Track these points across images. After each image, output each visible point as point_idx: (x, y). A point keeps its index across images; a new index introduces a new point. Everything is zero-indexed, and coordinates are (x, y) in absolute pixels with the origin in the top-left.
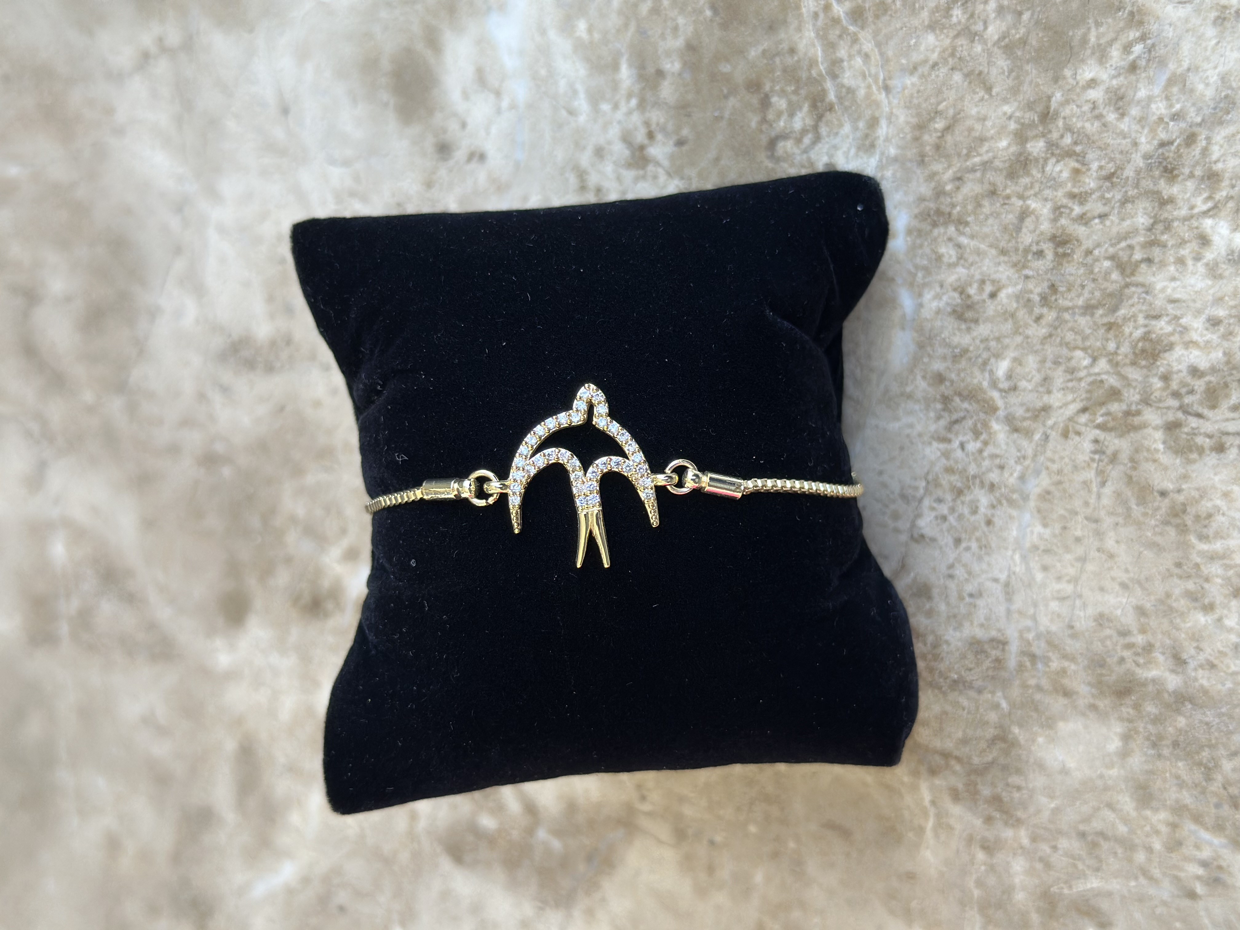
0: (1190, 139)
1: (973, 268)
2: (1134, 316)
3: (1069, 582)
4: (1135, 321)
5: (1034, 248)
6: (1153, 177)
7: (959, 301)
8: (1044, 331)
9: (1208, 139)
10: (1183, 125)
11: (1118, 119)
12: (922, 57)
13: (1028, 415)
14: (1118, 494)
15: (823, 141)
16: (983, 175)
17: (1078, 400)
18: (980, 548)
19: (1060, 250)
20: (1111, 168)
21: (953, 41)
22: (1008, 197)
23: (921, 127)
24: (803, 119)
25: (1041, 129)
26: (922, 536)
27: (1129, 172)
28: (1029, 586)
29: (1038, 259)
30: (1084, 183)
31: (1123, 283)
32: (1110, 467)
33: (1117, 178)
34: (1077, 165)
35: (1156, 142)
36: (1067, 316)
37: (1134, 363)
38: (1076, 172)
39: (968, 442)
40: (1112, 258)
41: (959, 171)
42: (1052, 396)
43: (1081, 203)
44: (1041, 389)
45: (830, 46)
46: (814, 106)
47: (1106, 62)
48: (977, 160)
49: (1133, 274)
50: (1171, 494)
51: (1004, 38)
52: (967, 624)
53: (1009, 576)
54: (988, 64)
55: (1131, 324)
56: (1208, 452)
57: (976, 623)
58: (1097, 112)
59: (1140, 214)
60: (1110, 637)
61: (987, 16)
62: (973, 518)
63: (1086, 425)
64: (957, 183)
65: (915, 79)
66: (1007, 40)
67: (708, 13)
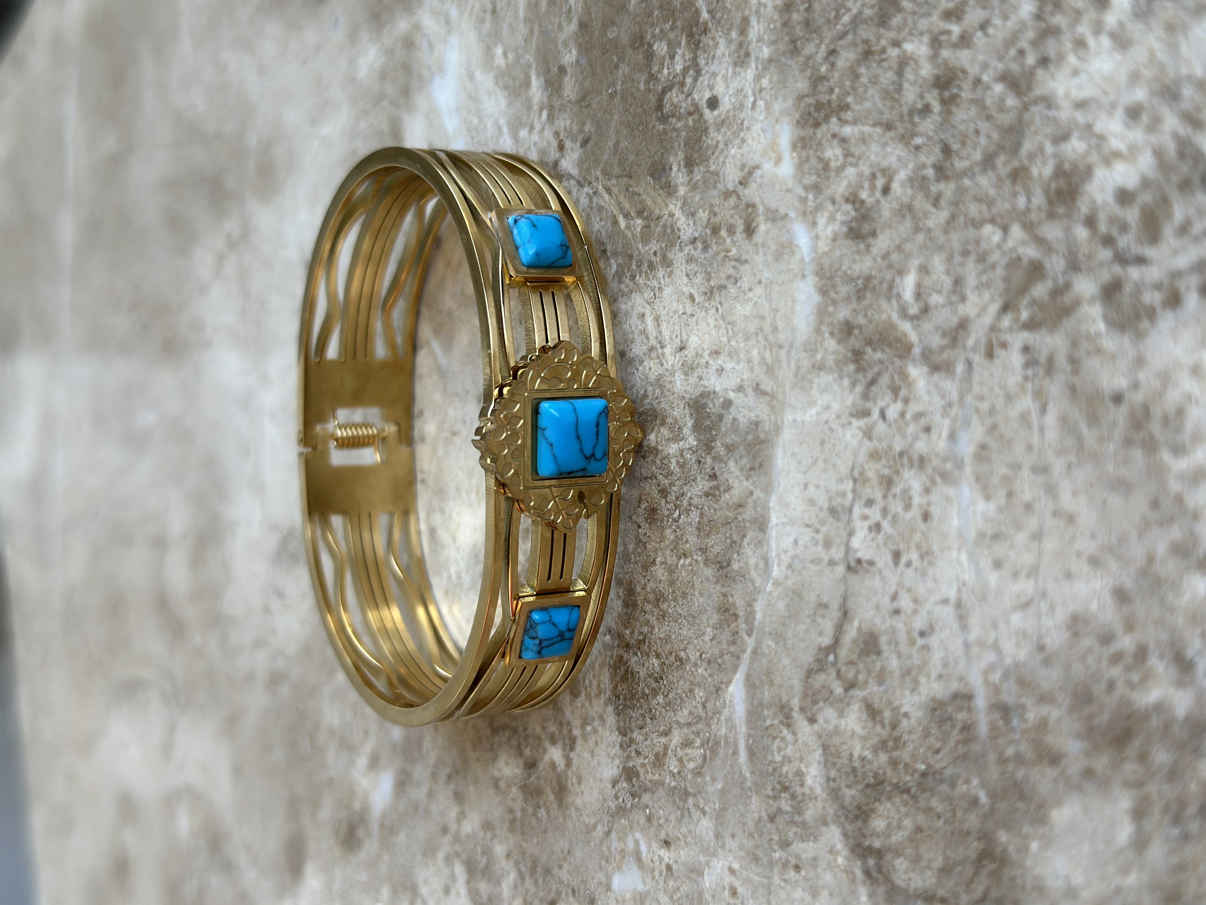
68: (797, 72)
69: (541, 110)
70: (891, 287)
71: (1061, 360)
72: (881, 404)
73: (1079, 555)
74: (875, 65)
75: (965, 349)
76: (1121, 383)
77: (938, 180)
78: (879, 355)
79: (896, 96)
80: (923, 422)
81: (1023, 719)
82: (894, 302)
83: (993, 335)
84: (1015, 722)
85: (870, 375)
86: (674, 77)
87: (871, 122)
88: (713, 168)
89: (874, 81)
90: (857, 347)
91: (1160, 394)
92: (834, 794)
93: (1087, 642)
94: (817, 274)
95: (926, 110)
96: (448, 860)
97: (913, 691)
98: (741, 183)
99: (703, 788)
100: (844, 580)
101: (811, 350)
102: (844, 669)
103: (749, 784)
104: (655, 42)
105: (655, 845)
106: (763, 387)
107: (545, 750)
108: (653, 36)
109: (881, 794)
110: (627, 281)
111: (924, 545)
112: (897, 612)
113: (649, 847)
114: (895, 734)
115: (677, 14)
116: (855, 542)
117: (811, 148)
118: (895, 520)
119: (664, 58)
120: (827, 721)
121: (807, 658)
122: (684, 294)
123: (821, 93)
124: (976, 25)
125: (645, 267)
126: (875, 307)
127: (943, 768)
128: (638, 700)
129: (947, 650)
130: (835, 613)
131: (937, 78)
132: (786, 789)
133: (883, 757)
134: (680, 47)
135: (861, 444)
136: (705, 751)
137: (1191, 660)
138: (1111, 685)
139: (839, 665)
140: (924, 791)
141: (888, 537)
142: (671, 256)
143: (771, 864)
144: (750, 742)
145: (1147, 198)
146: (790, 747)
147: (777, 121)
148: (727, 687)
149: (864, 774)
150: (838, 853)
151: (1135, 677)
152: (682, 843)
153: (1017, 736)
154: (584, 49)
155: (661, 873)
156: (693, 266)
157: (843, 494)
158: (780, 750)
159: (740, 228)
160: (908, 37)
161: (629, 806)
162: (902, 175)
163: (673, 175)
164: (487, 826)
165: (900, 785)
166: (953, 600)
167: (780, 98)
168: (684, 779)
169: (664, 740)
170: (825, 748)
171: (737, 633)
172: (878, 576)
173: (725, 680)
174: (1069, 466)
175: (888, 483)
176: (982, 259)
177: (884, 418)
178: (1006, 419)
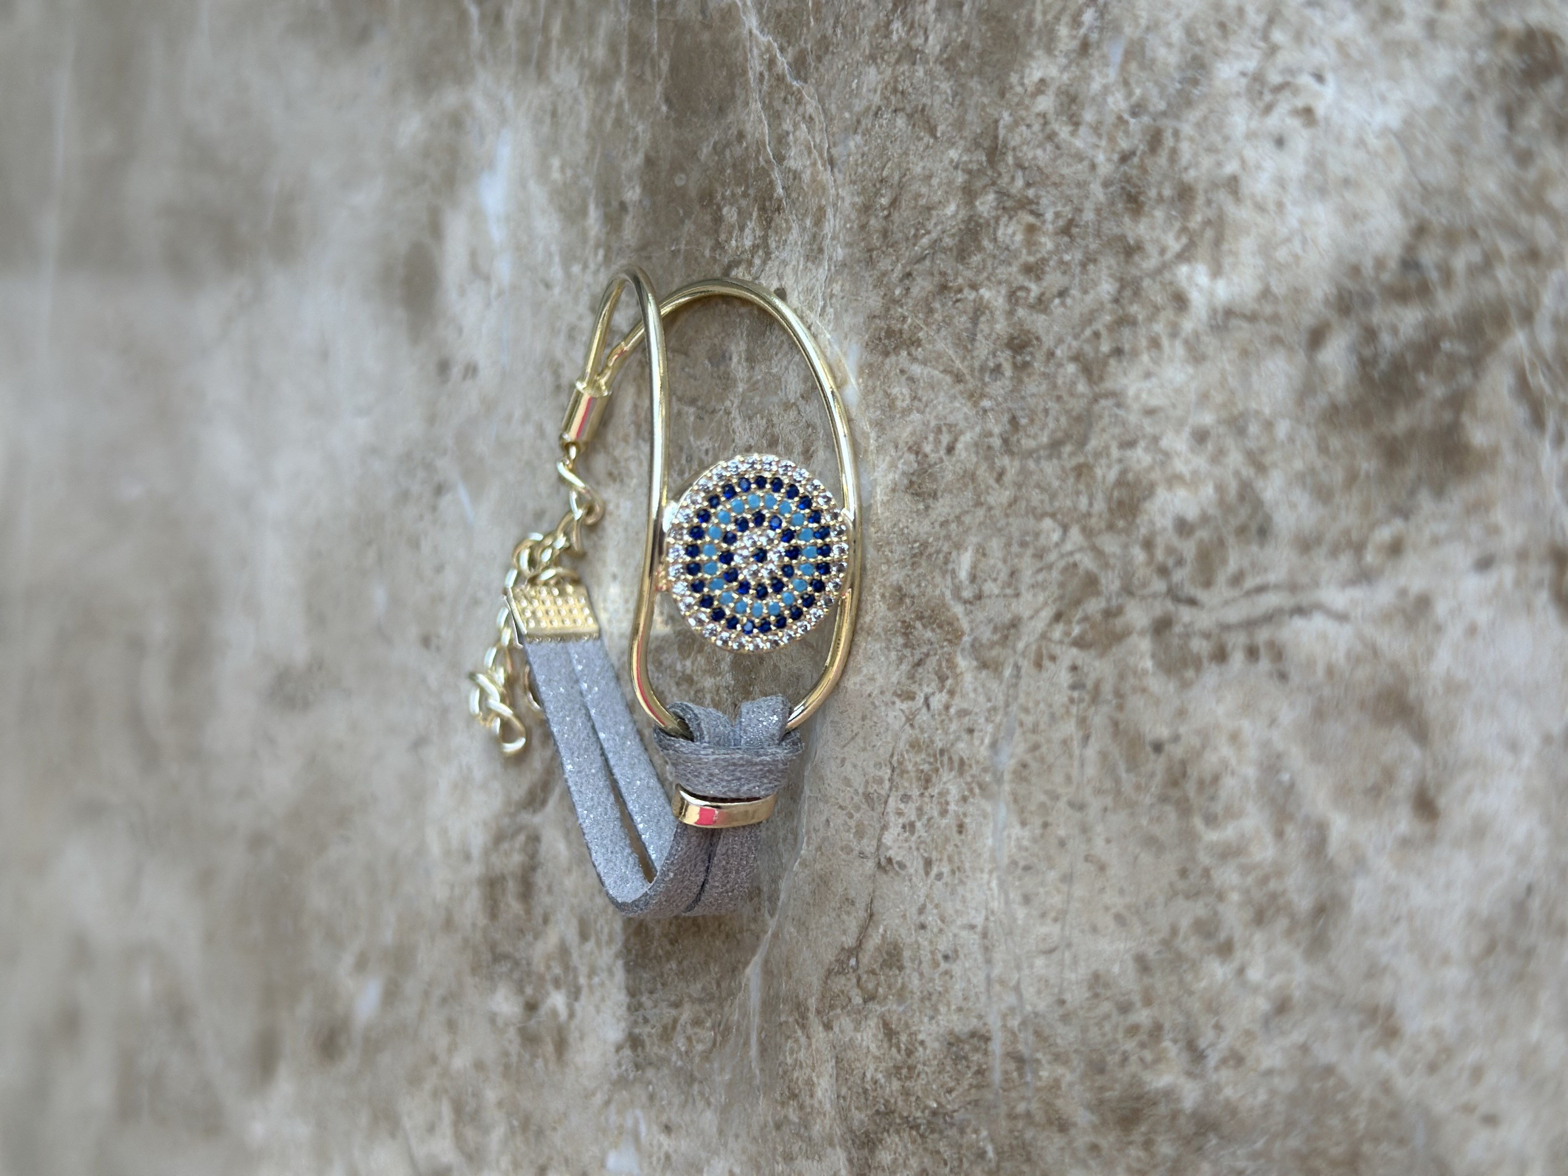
0: (1155, 140)
1: (928, 410)
2: (1107, 448)
3: (1056, 920)
4: (1108, 455)
5: (991, 364)
6: (1115, 213)
7: (915, 465)
8: (1008, 493)
9: (1176, 134)
10: (1146, 119)
11: (1073, 133)
12: (865, 103)
13: (996, 637)
14: (1104, 756)
15: (773, 256)
16: (933, 261)
17: (1050, 601)
18: (953, 872)
19: (1019, 358)
20: (1067, 211)
21: (894, 70)
22: (960, 291)
23: (866, 209)
24: (754, 231)
25: (990, 173)
26: (890, 860)
27: (1089, 215)
28: (1010, 933)
29: (996, 380)
30: (1040, 243)
31: (1091, 396)
32: (1093, 709)
33: (1077, 226)
34: (1031, 219)
35: (1116, 157)
36: (1031, 464)
37: (1111, 527)
38: (1031, 229)
39: (933, 694)
40: (1076, 358)
41: (907, 263)
42: (1022, 600)
43: (1039, 279)
44: (1009, 591)
45: (776, 117)
46: (763, 209)
47: (1055, 49)
48: (925, 241)
49: (1101, 378)
50: (1168, 748)
51: (946, 46)
52: (943, 1009)
53: (987, 919)
54: (931, 91)
55: (1104, 461)
56: (1205, 663)
57: (953, 1007)
58: (1048, 130)
59: (1104, 277)
60: (1107, 1017)
61: (928, 21)
62: (944, 822)
63: (1061, 642)
64: (907, 282)
65: (858, 138)
66: (949, 49)
67: (664, 108)
68: (871, 288)
69: (597, 246)
70: (947, 561)
71: (1107, 691)
72: (927, 690)
73: (1107, 909)
74: (950, 303)
75: (1014, 651)
76: (1164, 732)
77: (1003, 453)
78: (929, 634)
79: (970, 347)
80: (966, 721)
81: (1036, 1075)
82: (949, 579)
83: (1044, 643)
84: (1029, 1078)
85: (917, 656)
86: (742, 253)
87: (941, 368)
88: (774, 371)
89: (948, 321)
90: (907, 619)
91: (1198, 754)
92: (844, 1115)
93: (1106, 1007)
95: (997, 370)
96: (436, 1095)
97: (932, 1018)
98: (803, 397)
99: (710, 1075)
100: (873, 878)
102: (864, 977)
103: (757, 1082)
104: (725, 205)
105: (655, 1128)
107: (548, 993)
108: (723, 197)
109: (890, 1125)
111: (956, 858)
112: (923, 927)
113: (649, 1128)
114: (910, 1062)
115: (751, 180)
116: (888, 838)
117: (879, 379)
118: (929, 824)
119: (733, 226)
120: (842, 1031)
121: (829, 956)
123: (892, 318)
124: (1055, 290)
126: (929, 578)
127: (955, 1111)
128: (650, 960)
129: (969, 981)
130: (861, 912)
131: (1012, 338)
132: (794, 1096)
133: (896, 1085)
134: (751, 220)
135: (902, 728)
136: (715, 1034)
137: (1203, 1051)
138: (1125, 1059)
139: (860, 971)
140: (933, 1131)
141: (921, 842)
144: (763, 1035)
145: (1202, 534)
146: (803, 1051)
147: (846, 338)
148: (744, 968)
149: (875, 1098)
151: (1148, 1056)
152: (684, 1132)
153: (1029, 1093)
154: (650, 189)
155: (659, 1159)
157: (880, 781)
158: (792, 1052)
159: (798, 449)
160: (986, 282)
161: (631, 1076)
162: (967, 438)
163: (732, 366)
164: (479, 1066)
165: (911, 1119)
166: (979, 929)
167: (851, 311)
168: (692, 1061)
169: (674, 1012)
170: (838, 1060)
171: (759, 910)
172: (908, 883)
173: (743, 960)
174: (1105, 809)
175: (927, 782)
176: (1039, 555)
177: (928, 706)
178: (1049, 741)
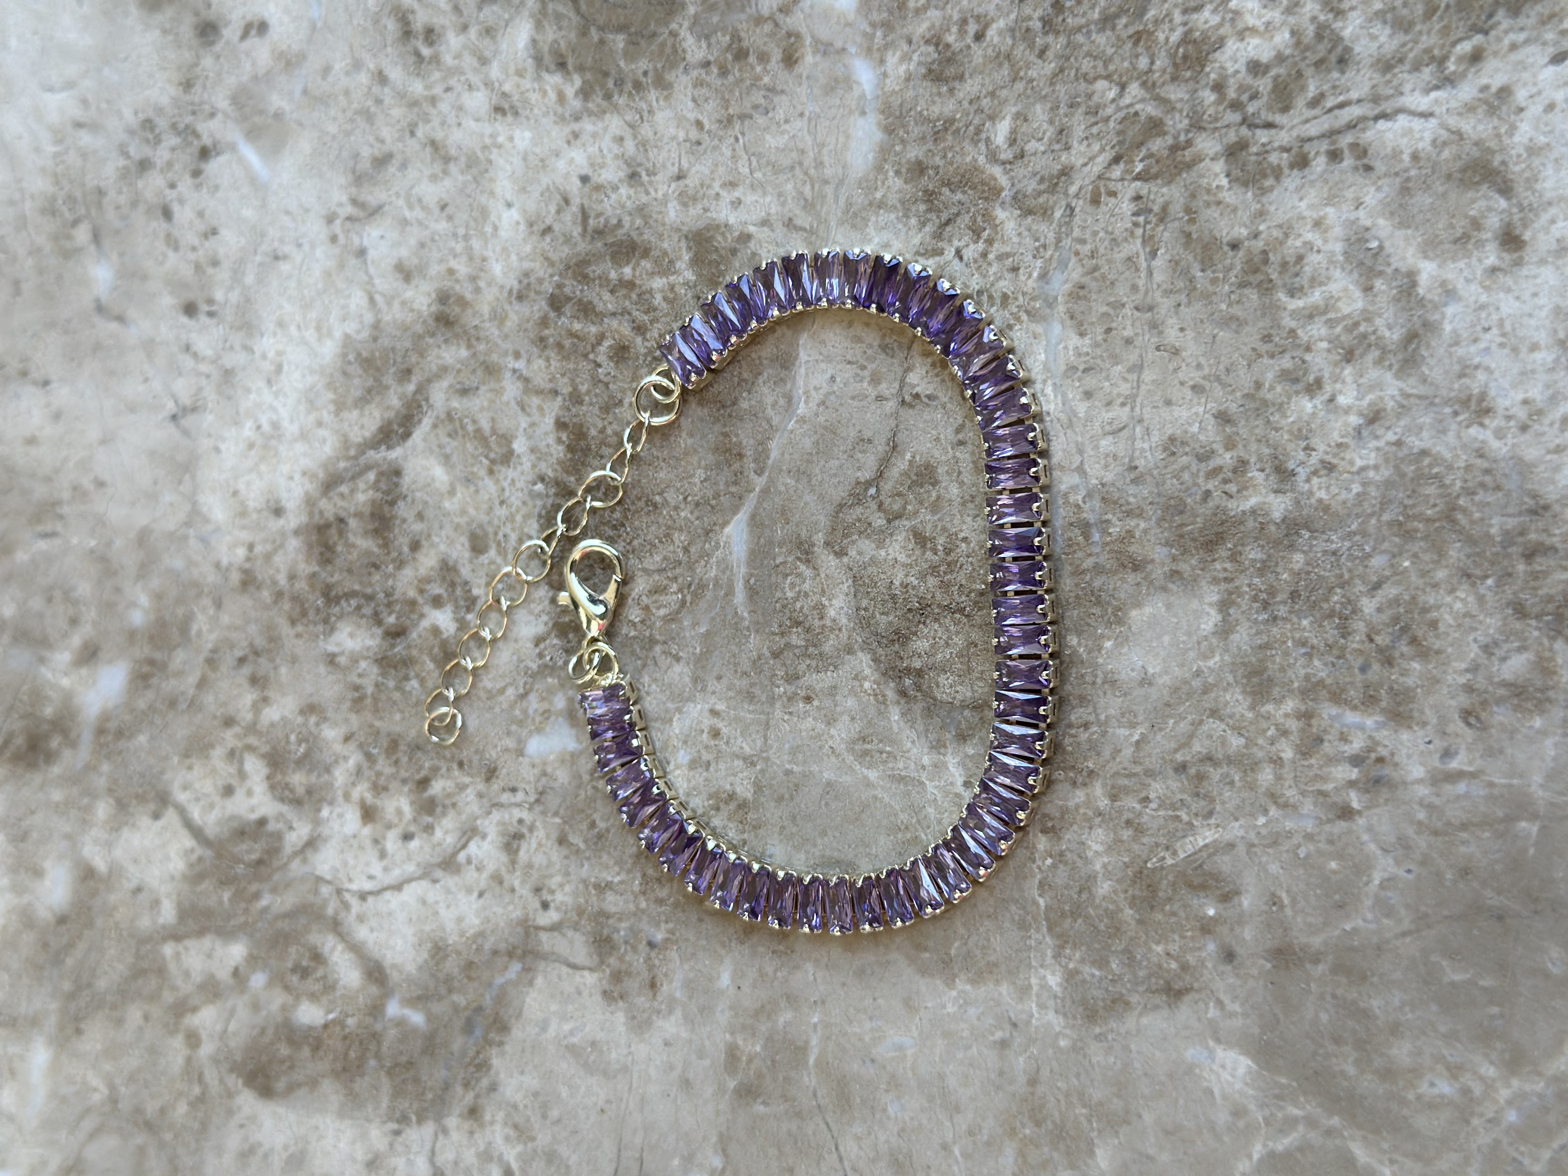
70: (978, 131)
71: (1177, 209)
72: (956, 243)
73: (1182, 384)
75: (1066, 194)
76: (1242, 233)
77: (1046, 33)
78: (959, 196)
80: (1009, 262)
81: (1105, 532)
82: (982, 146)
83: (1102, 183)
85: (944, 217)
90: (931, 187)
91: (1280, 243)
92: (865, 623)
93: (1184, 461)
94: (883, 112)
96: (233, 756)
99: (678, 634)
100: (896, 415)
101: (868, 188)
102: (888, 501)
103: (746, 623)
106: (799, 222)
107: (422, 615)
109: (927, 617)
110: (599, 100)
112: (962, 443)
114: (949, 559)
120: (860, 553)
121: (839, 493)
122: (688, 120)
125: (629, 86)
126: (957, 149)
130: (881, 447)
132: (798, 624)
133: (932, 581)
136: (684, 596)
137: (1292, 470)
138: (1207, 496)
139: (882, 497)
142: (670, 77)
143: (772, 700)
144: (752, 581)
145: (1278, 71)
146: (808, 582)
148: (722, 528)
149: (906, 599)
150: (865, 678)
151: (1232, 488)
153: (1097, 550)
156: (704, 91)
158: (793, 586)
159: (777, 57)
162: (1000, 24)
164: (310, 709)
165: (952, 606)
170: (856, 579)
171: (741, 473)
172: (942, 410)
173: (720, 522)
174: (1178, 305)
176: (1093, 111)
177: (961, 258)
178: (1110, 262)
